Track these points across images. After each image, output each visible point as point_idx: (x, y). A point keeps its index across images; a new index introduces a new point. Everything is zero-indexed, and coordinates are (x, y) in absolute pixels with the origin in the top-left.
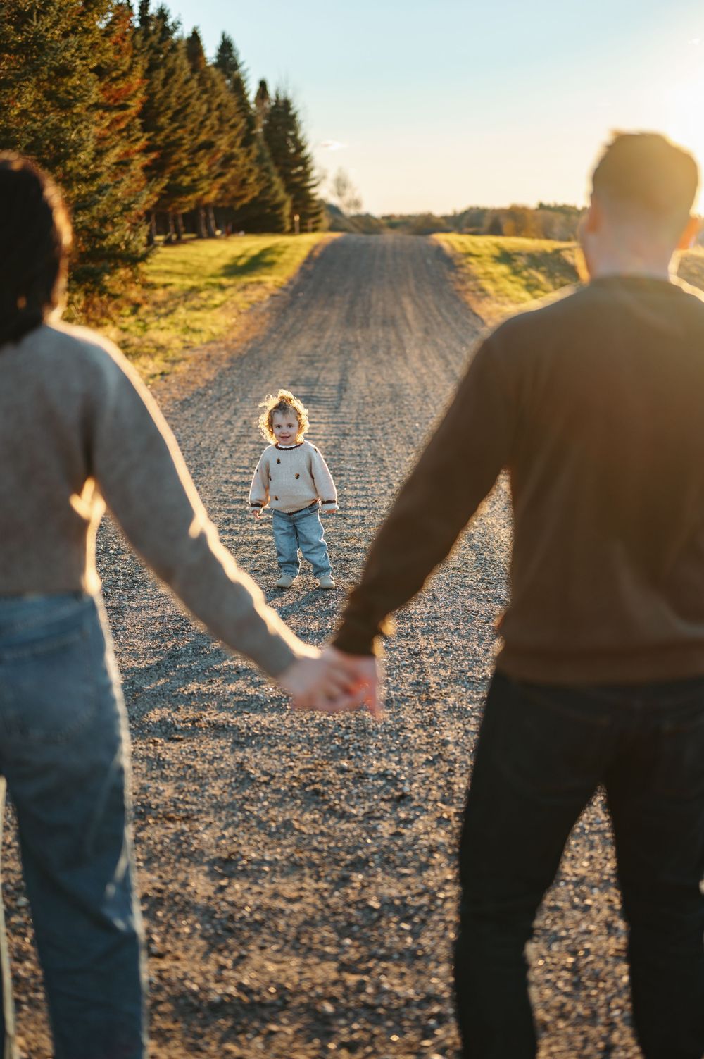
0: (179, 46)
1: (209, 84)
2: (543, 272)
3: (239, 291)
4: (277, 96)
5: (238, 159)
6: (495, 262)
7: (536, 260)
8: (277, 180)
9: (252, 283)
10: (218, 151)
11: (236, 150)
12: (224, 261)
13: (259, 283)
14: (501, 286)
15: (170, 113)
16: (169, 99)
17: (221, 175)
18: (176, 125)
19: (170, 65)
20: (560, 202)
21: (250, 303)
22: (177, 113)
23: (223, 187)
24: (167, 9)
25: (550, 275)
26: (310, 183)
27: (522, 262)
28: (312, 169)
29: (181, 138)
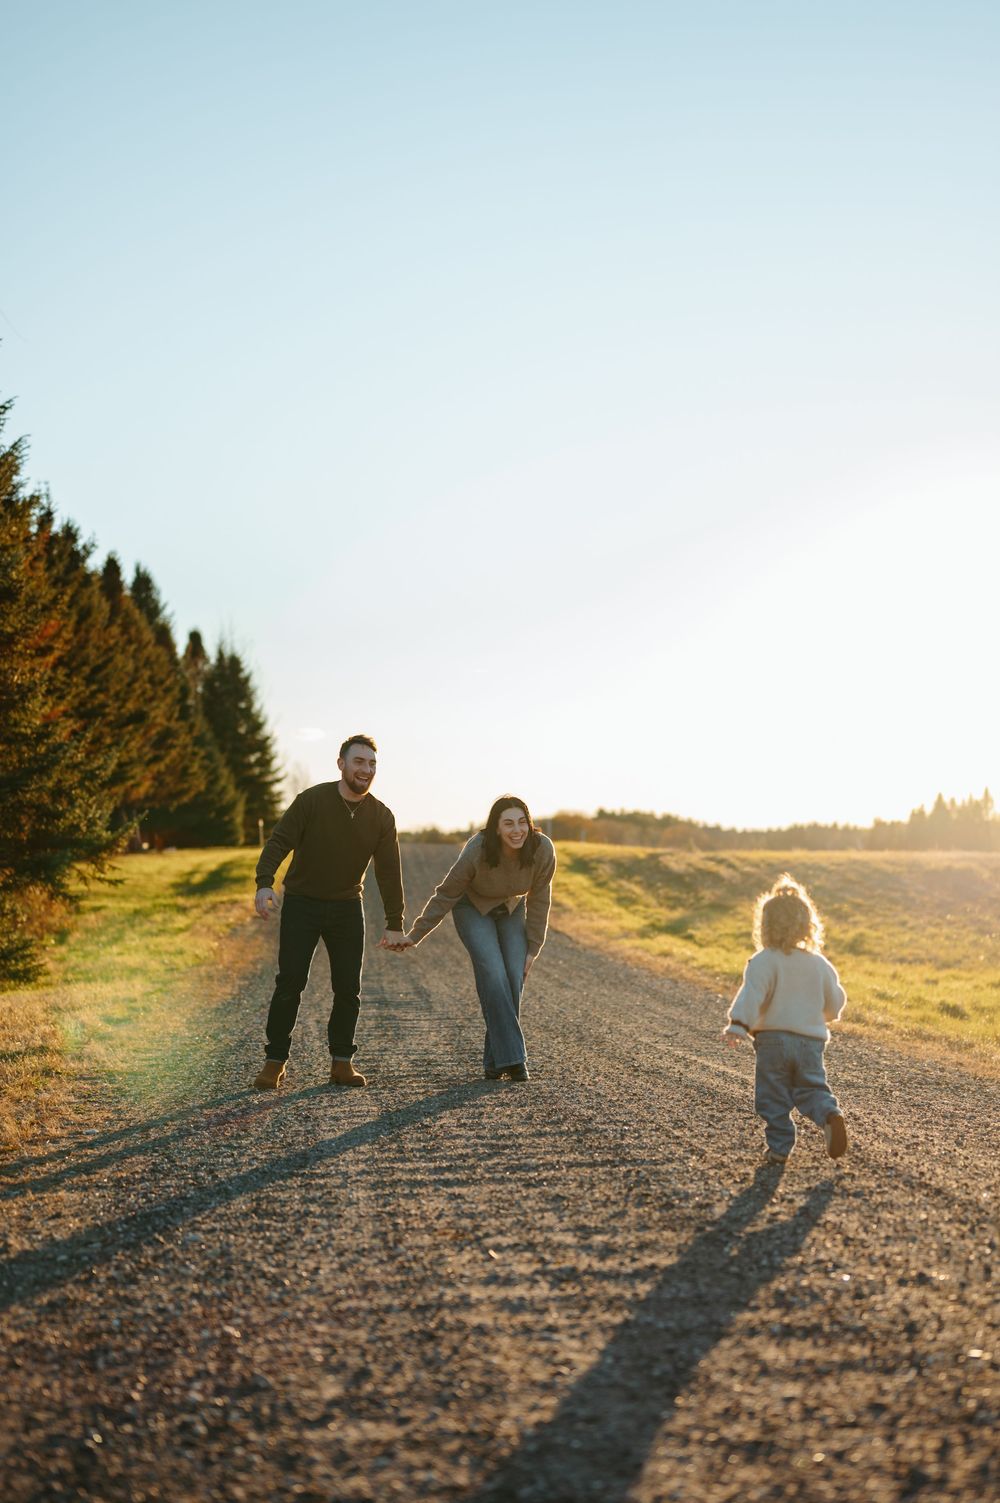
0: (94, 579)
1: (133, 631)
2: (638, 883)
3: (207, 912)
4: (221, 654)
5: (177, 738)
6: (564, 872)
7: (625, 869)
8: (225, 772)
9: (222, 903)
10: (154, 725)
11: (174, 725)
12: (168, 879)
13: (234, 902)
14: (582, 899)
15: (86, 670)
16: (86, 651)
17: (156, 759)
18: (94, 687)
19: (83, 602)
20: (630, 808)
21: (228, 926)
22: (96, 670)
23: (158, 778)
24: (76, 526)
25: (649, 886)
26: (269, 778)
27: (605, 871)
28: (272, 758)
29: (103, 706)
